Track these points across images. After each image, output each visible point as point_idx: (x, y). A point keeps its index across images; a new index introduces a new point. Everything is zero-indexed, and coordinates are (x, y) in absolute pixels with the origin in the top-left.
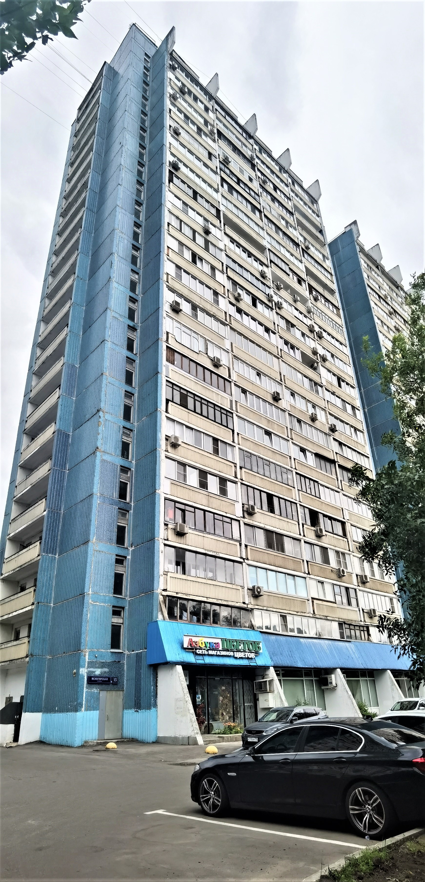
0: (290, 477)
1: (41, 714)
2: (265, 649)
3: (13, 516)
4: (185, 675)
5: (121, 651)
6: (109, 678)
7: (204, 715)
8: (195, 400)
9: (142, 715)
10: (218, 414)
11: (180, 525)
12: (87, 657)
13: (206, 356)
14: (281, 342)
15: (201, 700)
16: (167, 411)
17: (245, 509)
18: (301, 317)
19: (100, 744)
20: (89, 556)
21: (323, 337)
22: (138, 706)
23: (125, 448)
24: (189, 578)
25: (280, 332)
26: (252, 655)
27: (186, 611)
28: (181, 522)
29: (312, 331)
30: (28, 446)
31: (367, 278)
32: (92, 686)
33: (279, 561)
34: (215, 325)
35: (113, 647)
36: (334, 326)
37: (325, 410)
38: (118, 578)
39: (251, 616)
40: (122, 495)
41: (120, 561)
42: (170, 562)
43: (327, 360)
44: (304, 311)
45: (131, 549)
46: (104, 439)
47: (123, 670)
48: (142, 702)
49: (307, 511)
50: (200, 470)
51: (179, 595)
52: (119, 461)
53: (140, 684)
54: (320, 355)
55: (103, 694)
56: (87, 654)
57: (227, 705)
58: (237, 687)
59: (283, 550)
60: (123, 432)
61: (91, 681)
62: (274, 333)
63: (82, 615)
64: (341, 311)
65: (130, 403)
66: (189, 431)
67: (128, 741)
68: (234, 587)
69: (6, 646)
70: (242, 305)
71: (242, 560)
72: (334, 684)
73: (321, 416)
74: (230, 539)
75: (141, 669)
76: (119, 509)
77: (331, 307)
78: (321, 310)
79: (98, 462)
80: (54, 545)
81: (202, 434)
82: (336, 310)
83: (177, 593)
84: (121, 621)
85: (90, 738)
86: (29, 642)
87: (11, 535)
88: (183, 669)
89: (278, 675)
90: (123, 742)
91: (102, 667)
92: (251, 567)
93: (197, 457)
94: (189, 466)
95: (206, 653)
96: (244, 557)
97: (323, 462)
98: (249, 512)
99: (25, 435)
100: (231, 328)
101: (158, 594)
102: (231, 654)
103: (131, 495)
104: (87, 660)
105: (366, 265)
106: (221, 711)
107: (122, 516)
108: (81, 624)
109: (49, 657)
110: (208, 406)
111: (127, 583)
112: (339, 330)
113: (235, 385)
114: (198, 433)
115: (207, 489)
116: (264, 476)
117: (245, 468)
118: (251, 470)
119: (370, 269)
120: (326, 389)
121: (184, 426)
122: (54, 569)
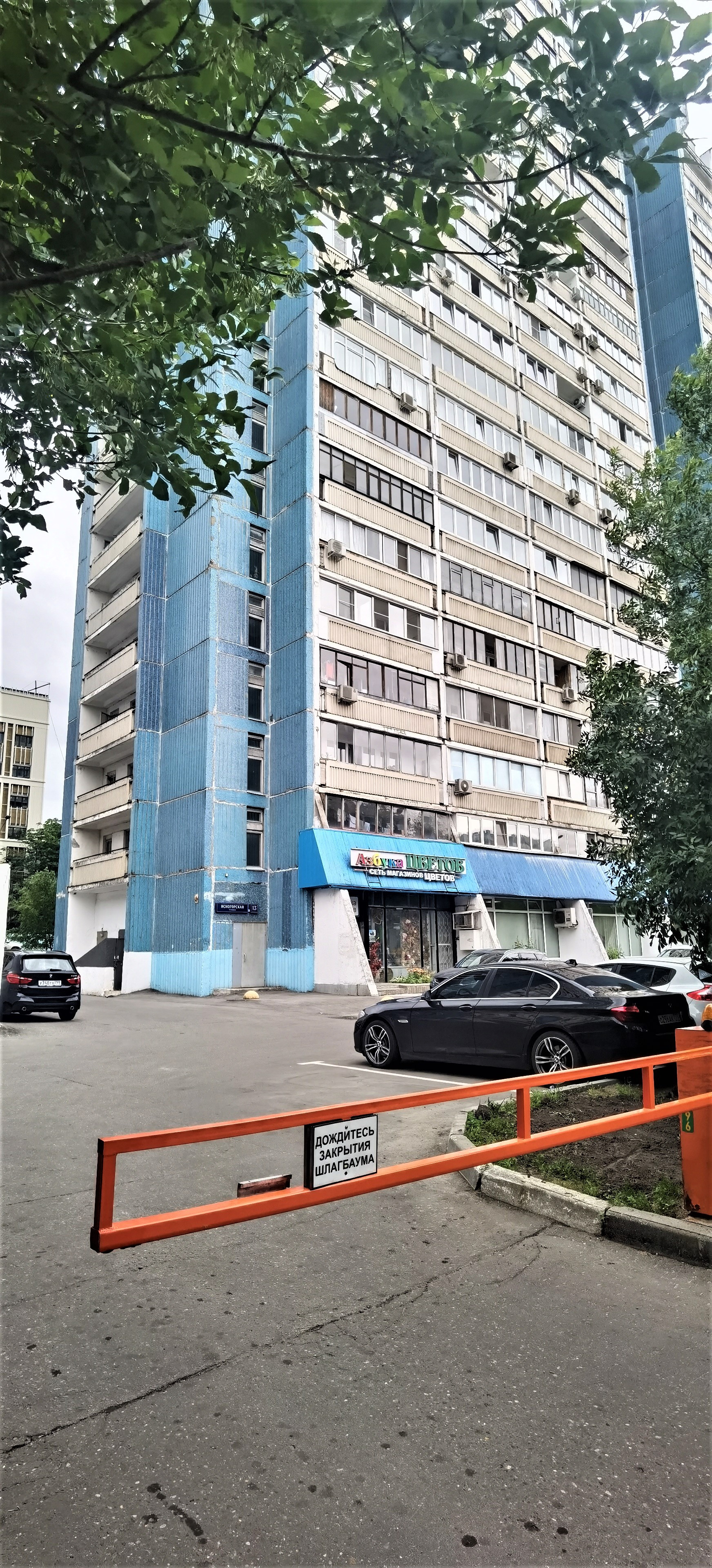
0: (525, 604)
1: (150, 953)
2: (470, 869)
3: (86, 669)
4: (353, 903)
5: (261, 869)
6: (245, 906)
7: (381, 957)
8: (369, 474)
9: (293, 955)
10: (407, 497)
11: (345, 688)
12: (213, 877)
13: (389, 392)
14: (521, 359)
15: (376, 937)
16: (321, 498)
17: (448, 661)
18: (560, 309)
19: (236, 993)
20: (209, 735)
21: (598, 347)
22: (287, 942)
23: (255, 559)
24: (359, 768)
25: (520, 341)
26: (451, 878)
27: (354, 815)
28: (346, 684)
29: (578, 336)
30: (100, 556)
31: (692, 219)
32: (222, 916)
33: (499, 743)
34: (402, 332)
35: (249, 863)
36: (620, 323)
37: (594, 483)
38: (254, 767)
39: (452, 824)
40: (254, 640)
41: (255, 741)
42: (330, 744)
43: (603, 391)
44: (567, 299)
45: (270, 724)
46: (221, 546)
47: (265, 894)
48: (292, 938)
49: (551, 661)
50: (376, 598)
51: (344, 793)
52: (248, 584)
53: (290, 915)
54: (591, 381)
55: (238, 927)
56: (213, 873)
57: (412, 945)
58: (428, 921)
59: (507, 726)
60: (251, 534)
61: (220, 909)
62: (511, 343)
63: (203, 819)
64: (636, 294)
65: (261, 481)
66: (358, 528)
67: (274, 990)
68: (427, 781)
69: (93, 861)
70: (453, 294)
71: (440, 742)
72: (573, 921)
73: (586, 494)
74: (422, 709)
75: (290, 894)
76: (250, 662)
77: (616, 285)
78: (597, 294)
79: (213, 586)
80: (154, 716)
81: (380, 535)
82: (627, 293)
83: (341, 790)
84: (259, 827)
85: (222, 985)
86: (127, 855)
87: (86, 698)
88: (351, 895)
89: (488, 905)
90: (267, 990)
91: (235, 891)
92: (454, 752)
93: (372, 577)
94: (359, 592)
95: (383, 873)
96: (445, 737)
97: (584, 576)
98: (455, 666)
99: (93, 535)
100: (433, 338)
101: (312, 791)
102: (420, 875)
103: (268, 639)
104: (214, 881)
105: (693, 191)
106: (404, 953)
107: (255, 673)
108: (203, 832)
109: (158, 877)
110: (390, 483)
111: (267, 774)
112: (629, 330)
113: (439, 443)
114: (374, 533)
115: (387, 630)
116: (482, 604)
117: (451, 592)
118: (461, 595)
119: (701, 197)
120: (599, 445)
121: (351, 523)
122: (157, 751)
